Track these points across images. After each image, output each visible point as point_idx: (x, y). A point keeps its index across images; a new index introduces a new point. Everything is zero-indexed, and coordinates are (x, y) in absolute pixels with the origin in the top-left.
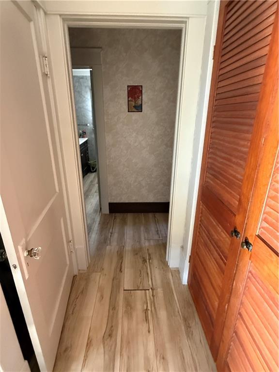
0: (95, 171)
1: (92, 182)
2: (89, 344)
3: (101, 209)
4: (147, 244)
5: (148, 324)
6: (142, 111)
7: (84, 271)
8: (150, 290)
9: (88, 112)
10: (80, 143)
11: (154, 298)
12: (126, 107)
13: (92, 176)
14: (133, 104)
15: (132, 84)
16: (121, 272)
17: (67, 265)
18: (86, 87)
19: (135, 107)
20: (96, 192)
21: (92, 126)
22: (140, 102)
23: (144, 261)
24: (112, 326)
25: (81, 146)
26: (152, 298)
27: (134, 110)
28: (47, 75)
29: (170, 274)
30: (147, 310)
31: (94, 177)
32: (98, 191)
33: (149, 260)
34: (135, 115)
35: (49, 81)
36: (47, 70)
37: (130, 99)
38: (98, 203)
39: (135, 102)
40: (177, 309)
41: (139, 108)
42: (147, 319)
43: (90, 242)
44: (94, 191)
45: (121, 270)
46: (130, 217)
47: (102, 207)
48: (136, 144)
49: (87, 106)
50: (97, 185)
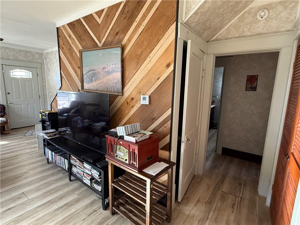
0: (217, 128)
1: (213, 134)
2: (198, 201)
3: (216, 150)
4: (245, 177)
5: (233, 210)
6: (256, 91)
7: (200, 175)
8: (240, 198)
9: (219, 89)
10: (211, 107)
11: (241, 202)
12: (244, 88)
13: (214, 131)
14: (250, 86)
15: (250, 74)
16: (222, 183)
17: (193, 165)
18: (220, 73)
19: (251, 88)
20: (214, 141)
21: (220, 97)
22: (255, 85)
23: (240, 184)
24: (211, 201)
25: (212, 109)
26: (239, 201)
27: (250, 90)
28: (203, 77)
29: (258, 197)
30: (234, 204)
31: (215, 132)
32: (216, 140)
33: (244, 185)
34: (251, 93)
35: (203, 79)
36: (204, 75)
37: (248, 83)
38: (215, 147)
39: (251, 85)
40: (256, 213)
41: (254, 89)
42: (233, 207)
43: (206, 164)
44: (214, 140)
45: (222, 182)
46: (236, 160)
47: (217, 150)
48: (248, 111)
49: (219, 84)
50: (216, 137)
